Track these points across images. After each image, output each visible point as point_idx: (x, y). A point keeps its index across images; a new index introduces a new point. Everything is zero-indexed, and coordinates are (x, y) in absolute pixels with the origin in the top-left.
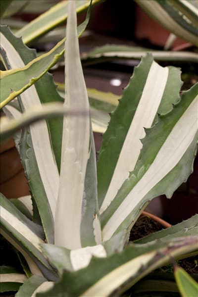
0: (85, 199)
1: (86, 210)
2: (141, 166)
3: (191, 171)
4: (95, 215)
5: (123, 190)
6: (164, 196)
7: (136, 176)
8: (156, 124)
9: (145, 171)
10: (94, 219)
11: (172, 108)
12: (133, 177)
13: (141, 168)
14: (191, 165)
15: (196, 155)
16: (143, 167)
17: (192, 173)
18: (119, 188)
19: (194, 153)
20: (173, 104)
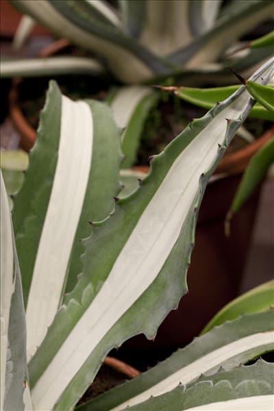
0: (10, 360)
1: (13, 378)
2: (86, 285)
3: (184, 290)
4: (25, 382)
5: (59, 328)
6: (142, 336)
7: (80, 302)
8: (111, 215)
9: (95, 293)
10: (24, 390)
11: (138, 186)
12: (73, 304)
13: (86, 289)
14: (183, 280)
15: (189, 262)
16: (90, 286)
17: (186, 293)
18: (49, 325)
19: (187, 259)
20: (140, 180)
